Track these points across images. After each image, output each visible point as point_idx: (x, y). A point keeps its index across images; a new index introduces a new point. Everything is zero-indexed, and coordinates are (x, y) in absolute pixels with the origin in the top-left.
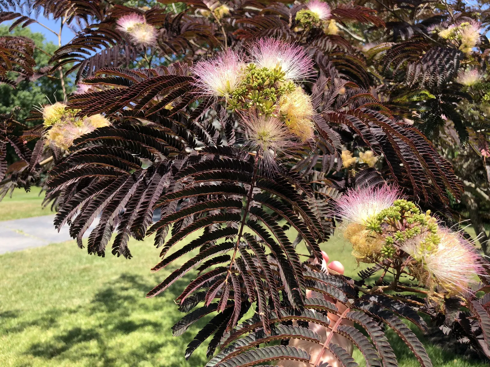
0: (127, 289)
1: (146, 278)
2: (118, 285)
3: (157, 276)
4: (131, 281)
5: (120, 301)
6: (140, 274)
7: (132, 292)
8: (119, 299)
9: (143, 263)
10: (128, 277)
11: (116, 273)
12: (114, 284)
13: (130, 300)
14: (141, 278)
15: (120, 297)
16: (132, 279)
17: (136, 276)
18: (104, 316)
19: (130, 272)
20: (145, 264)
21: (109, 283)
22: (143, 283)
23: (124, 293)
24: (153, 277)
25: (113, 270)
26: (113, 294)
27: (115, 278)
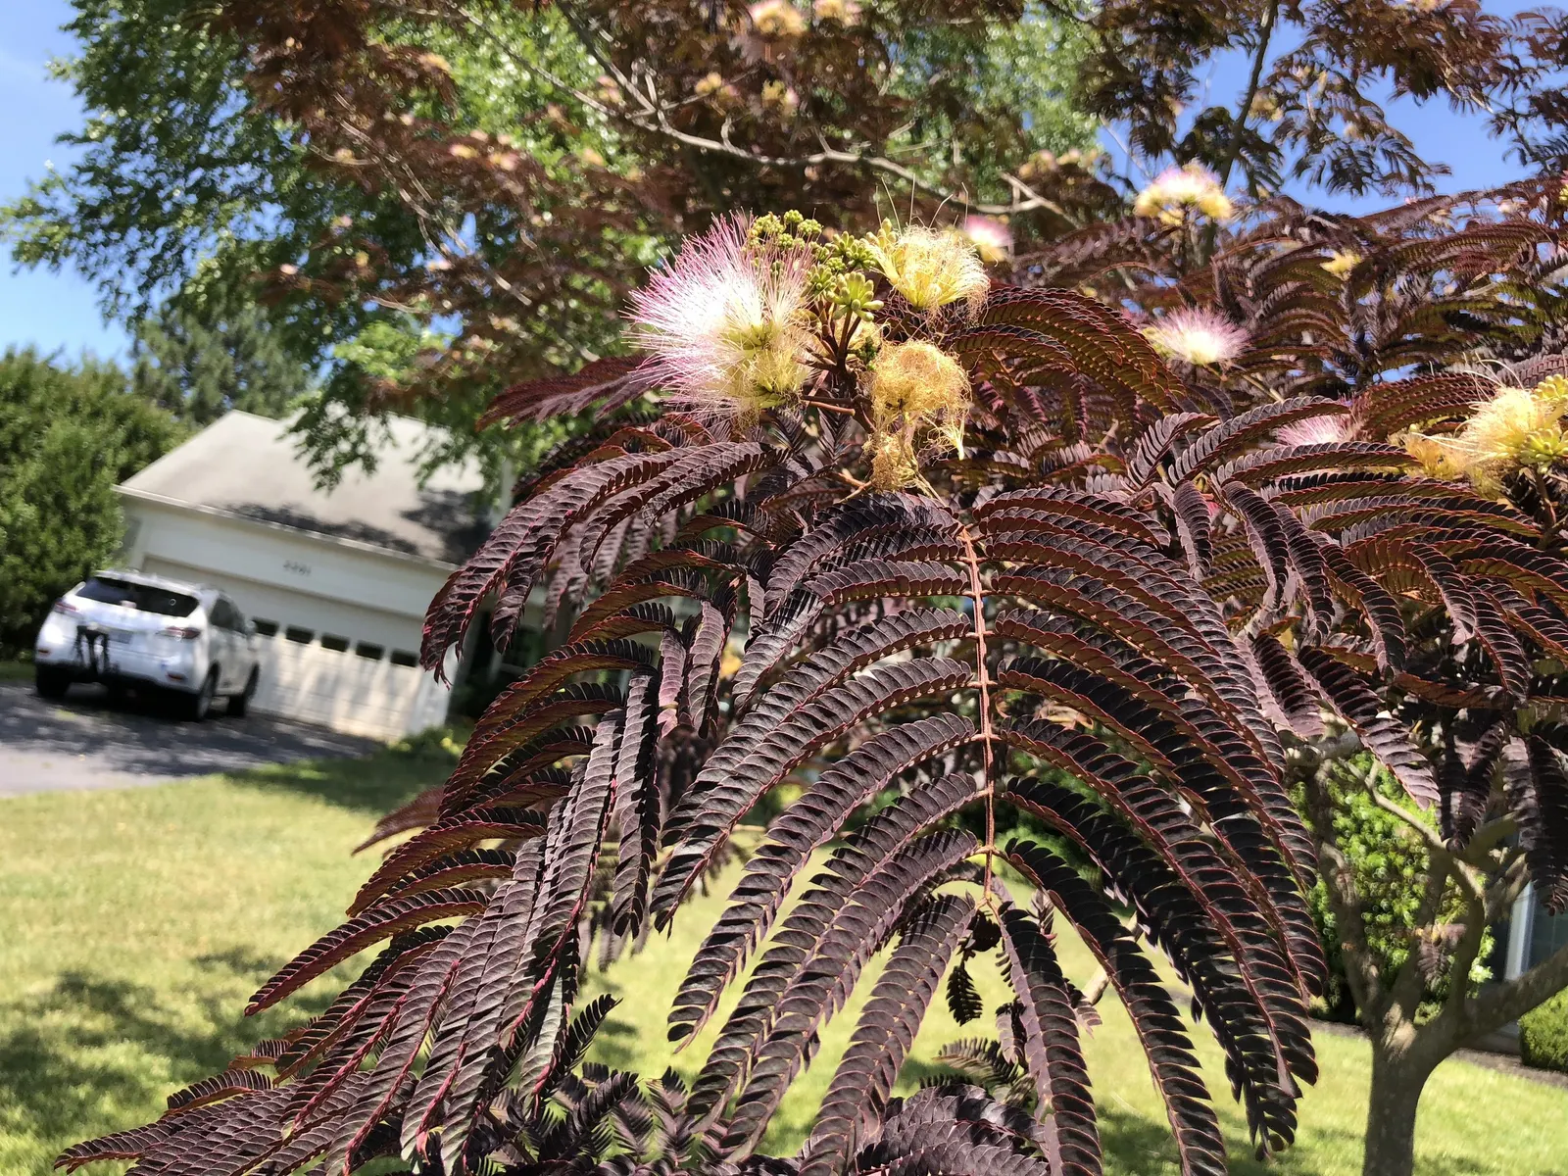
0: (97, 1041)
1: (163, 997)
2: (54, 1019)
3: (207, 993)
4: (106, 1009)
5: (82, 1092)
6: (141, 979)
7: (120, 1055)
8: (76, 1084)
9: (138, 935)
10: (94, 990)
11: (38, 968)
12: (39, 1012)
13: (120, 1091)
14: (148, 996)
15: (76, 1076)
16: (109, 997)
17: (126, 988)
18: (28, 1153)
19: (95, 967)
20: (150, 941)
21: (18, 1006)
22: (159, 1018)
23: (91, 1058)
24: (192, 996)
25: (25, 953)
26: (45, 1058)
27: (41, 986)
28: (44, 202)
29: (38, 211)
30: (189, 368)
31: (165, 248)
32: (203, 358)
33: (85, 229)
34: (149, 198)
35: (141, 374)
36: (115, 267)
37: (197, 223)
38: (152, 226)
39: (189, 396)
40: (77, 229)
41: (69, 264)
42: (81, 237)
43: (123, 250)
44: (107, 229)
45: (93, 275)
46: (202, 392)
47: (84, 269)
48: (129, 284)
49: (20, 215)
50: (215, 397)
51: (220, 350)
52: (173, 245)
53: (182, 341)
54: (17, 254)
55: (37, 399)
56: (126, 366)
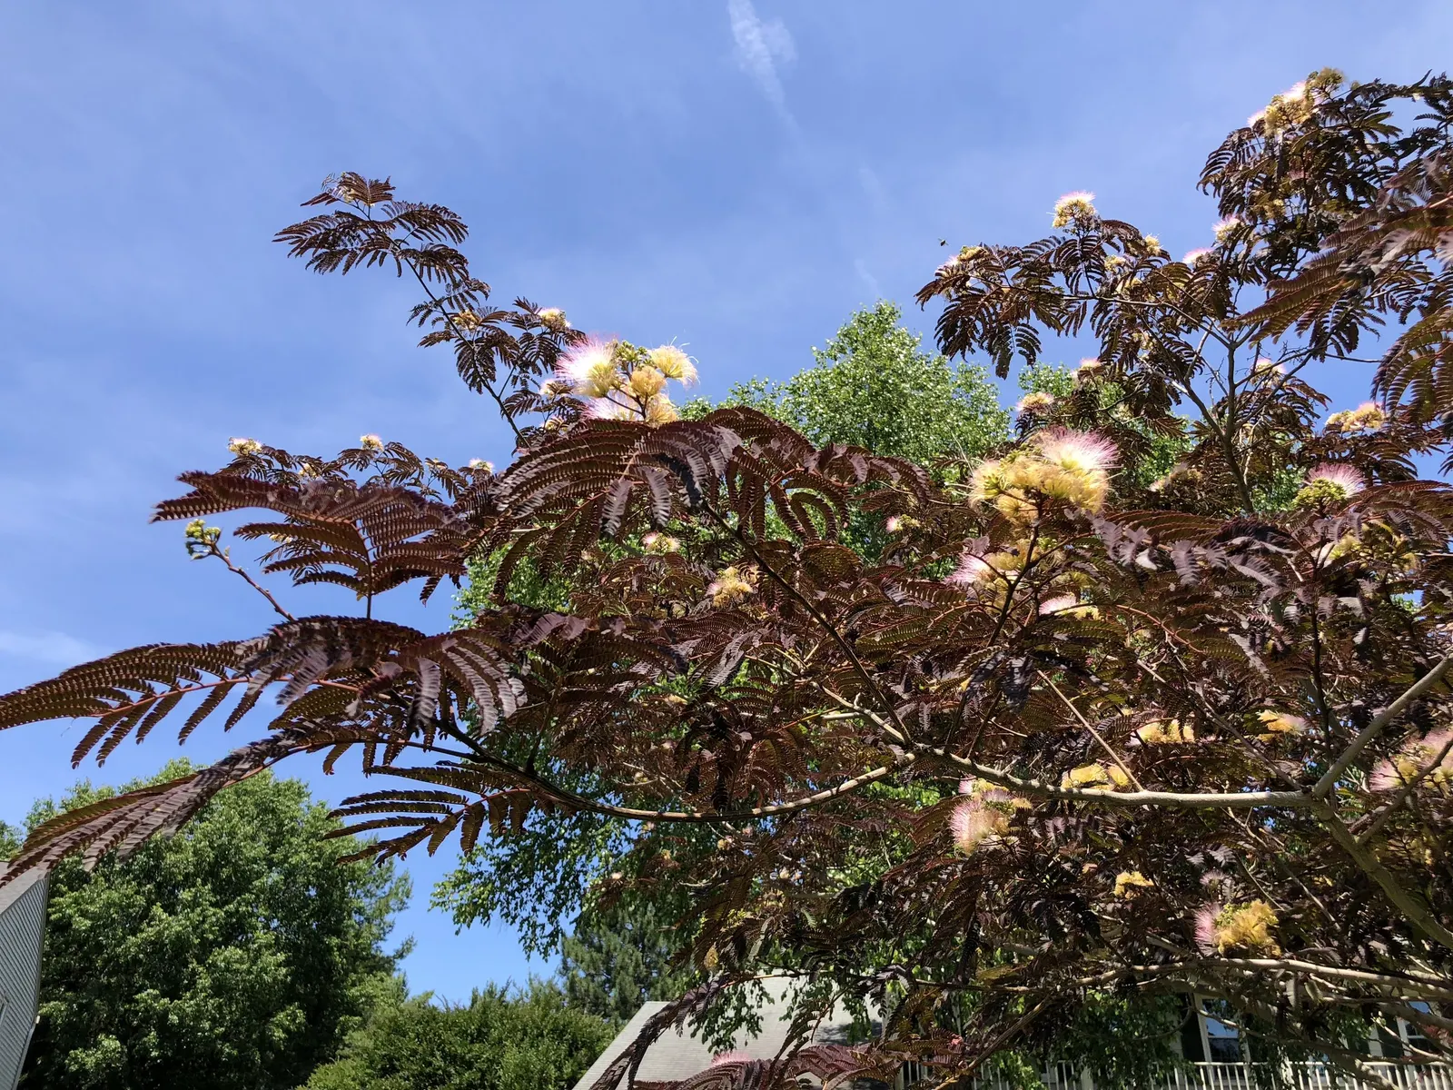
28: (472, 869)
29: (468, 878)
30: (609, 971)
31: (563, 879)
32: (617, 960)
33: (503, 883)
34: (546, 843)
35: (572, 987)
36: (529, 906)
37: (583, 851)
38: (551, 864)
39: (613, 996)
40: (498, 884)
41: (495, 914)
42: (501, 889)
43: (533, 890)
44: (518, 877)
45: (514, 918)
46: (622, 991)
47: (507, 915)
48: (542, 918)
49: (456, 886)
50: (633, 991)
51: (630, 948)
52: (569, 874)
53: (599, 949)
54: (456, 920)
55: (495, 1034)
56: (561, 983)
